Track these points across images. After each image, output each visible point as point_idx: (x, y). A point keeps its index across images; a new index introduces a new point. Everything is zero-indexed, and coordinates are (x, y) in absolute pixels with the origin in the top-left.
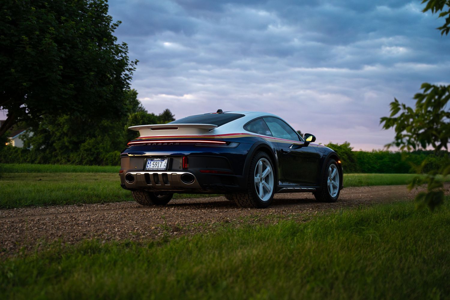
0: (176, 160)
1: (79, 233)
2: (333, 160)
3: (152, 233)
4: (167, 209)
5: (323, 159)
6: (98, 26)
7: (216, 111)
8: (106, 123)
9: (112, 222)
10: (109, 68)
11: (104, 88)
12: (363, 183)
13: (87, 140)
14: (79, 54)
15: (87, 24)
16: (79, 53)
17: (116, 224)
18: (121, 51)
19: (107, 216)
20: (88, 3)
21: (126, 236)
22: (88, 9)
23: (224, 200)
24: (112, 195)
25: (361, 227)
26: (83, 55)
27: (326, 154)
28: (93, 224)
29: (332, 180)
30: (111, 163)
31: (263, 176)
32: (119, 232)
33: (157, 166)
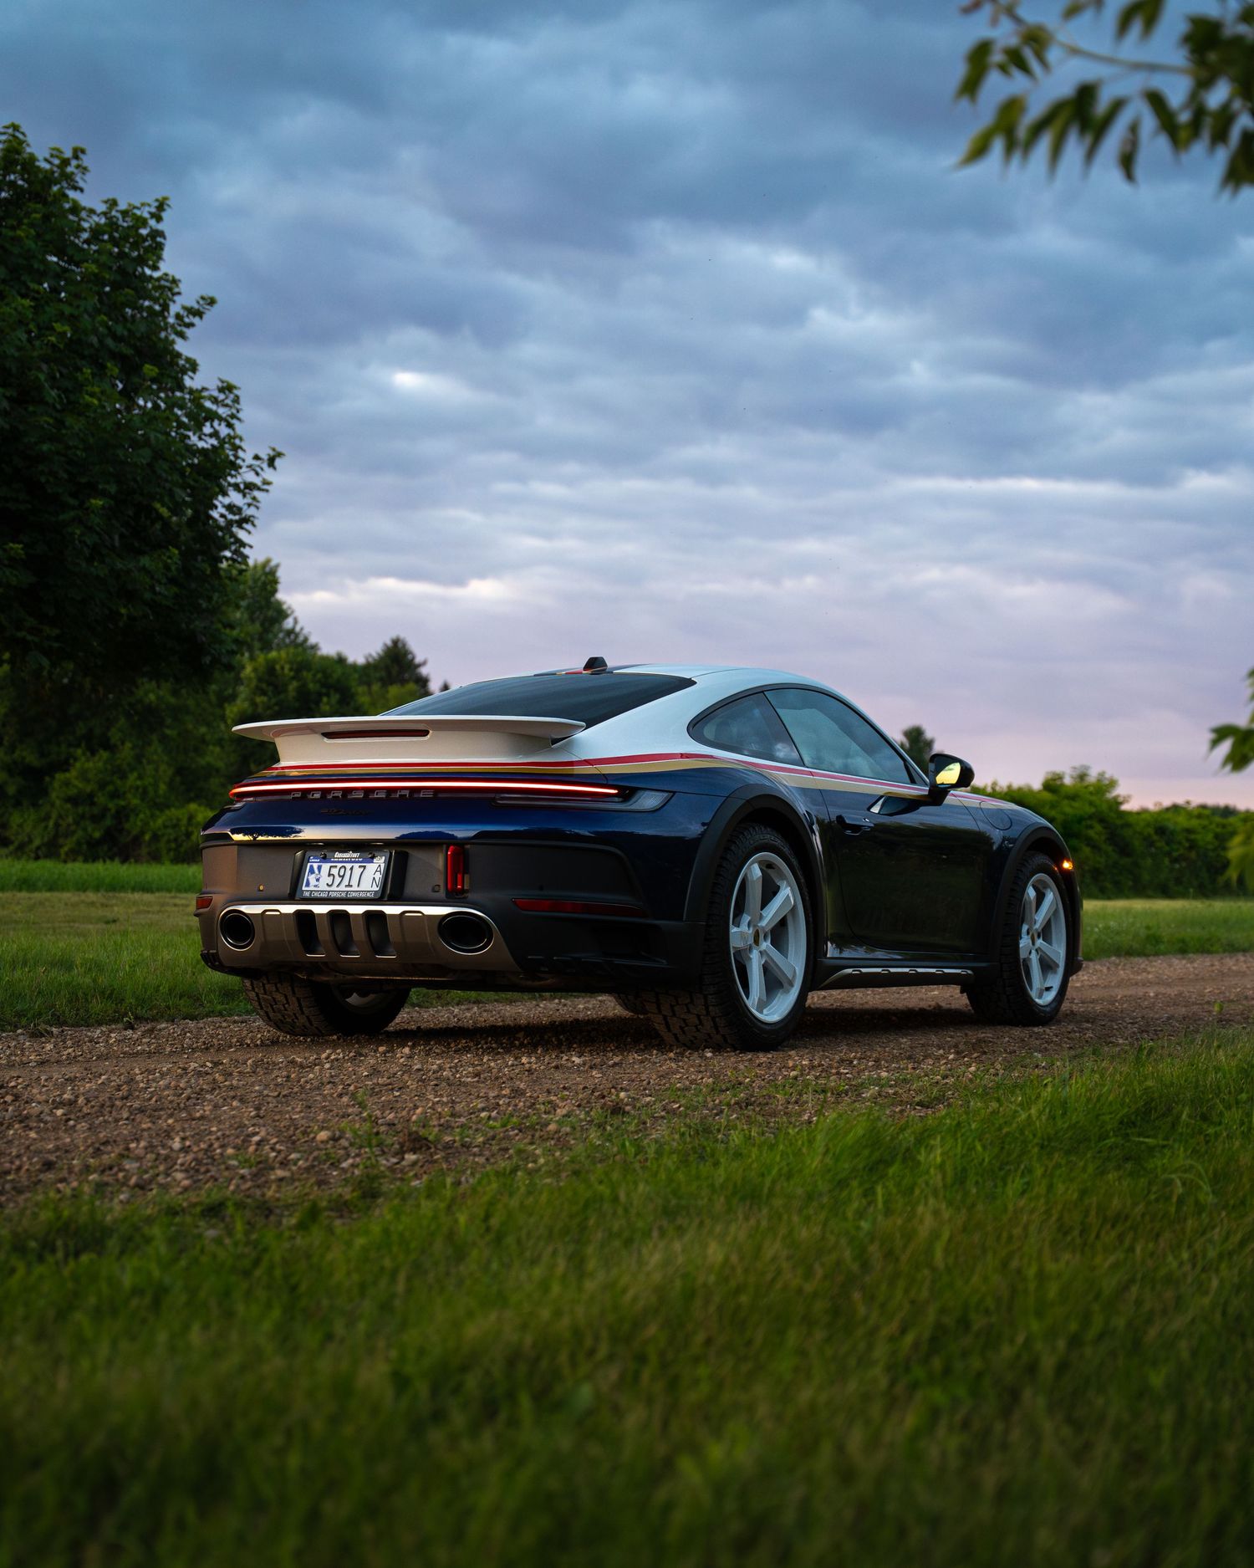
0: (418, 857)
1: (25, 1159)
2: (1042, 859)
3: (315, 1159)
4: (385, 1053)
5: (1003, 852)
6: (124, 316)
7: (578, 664)
8: (152, 692)
9: (161, 1109)
10: (166, 480)
11: (145, 561)
12: (1163, 942)
13: (76, 759)
14: (46, 426)
15: (78, 307)
16: (46, 421)
17: (176, 1121)
18: (212, 416)
19: (141, 1085)
20: (86, 225)
21: (213, 1171)
22: (83, 250)
23: (611, 1014)
24: (170, 990)
25: (1141, 1139)
26: (64, 431)
27: (1014, 832)
28: (84, 1117)
29: (1039, 937)
30: (172, 854)
31: (764, 923)
32: (187, 1152)
33: (346, 881)
